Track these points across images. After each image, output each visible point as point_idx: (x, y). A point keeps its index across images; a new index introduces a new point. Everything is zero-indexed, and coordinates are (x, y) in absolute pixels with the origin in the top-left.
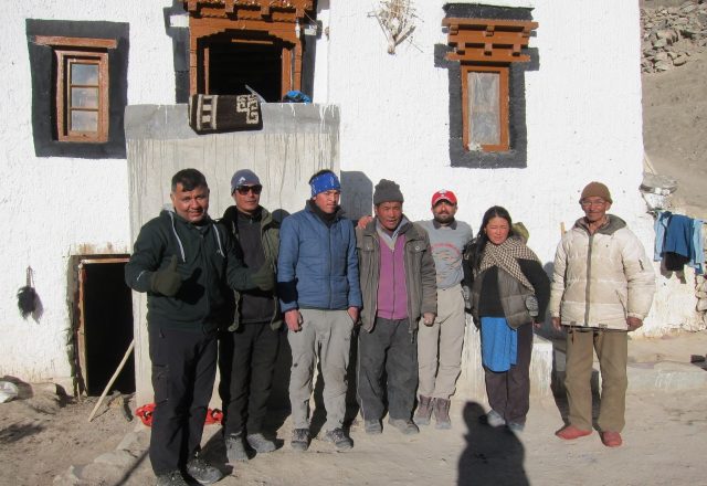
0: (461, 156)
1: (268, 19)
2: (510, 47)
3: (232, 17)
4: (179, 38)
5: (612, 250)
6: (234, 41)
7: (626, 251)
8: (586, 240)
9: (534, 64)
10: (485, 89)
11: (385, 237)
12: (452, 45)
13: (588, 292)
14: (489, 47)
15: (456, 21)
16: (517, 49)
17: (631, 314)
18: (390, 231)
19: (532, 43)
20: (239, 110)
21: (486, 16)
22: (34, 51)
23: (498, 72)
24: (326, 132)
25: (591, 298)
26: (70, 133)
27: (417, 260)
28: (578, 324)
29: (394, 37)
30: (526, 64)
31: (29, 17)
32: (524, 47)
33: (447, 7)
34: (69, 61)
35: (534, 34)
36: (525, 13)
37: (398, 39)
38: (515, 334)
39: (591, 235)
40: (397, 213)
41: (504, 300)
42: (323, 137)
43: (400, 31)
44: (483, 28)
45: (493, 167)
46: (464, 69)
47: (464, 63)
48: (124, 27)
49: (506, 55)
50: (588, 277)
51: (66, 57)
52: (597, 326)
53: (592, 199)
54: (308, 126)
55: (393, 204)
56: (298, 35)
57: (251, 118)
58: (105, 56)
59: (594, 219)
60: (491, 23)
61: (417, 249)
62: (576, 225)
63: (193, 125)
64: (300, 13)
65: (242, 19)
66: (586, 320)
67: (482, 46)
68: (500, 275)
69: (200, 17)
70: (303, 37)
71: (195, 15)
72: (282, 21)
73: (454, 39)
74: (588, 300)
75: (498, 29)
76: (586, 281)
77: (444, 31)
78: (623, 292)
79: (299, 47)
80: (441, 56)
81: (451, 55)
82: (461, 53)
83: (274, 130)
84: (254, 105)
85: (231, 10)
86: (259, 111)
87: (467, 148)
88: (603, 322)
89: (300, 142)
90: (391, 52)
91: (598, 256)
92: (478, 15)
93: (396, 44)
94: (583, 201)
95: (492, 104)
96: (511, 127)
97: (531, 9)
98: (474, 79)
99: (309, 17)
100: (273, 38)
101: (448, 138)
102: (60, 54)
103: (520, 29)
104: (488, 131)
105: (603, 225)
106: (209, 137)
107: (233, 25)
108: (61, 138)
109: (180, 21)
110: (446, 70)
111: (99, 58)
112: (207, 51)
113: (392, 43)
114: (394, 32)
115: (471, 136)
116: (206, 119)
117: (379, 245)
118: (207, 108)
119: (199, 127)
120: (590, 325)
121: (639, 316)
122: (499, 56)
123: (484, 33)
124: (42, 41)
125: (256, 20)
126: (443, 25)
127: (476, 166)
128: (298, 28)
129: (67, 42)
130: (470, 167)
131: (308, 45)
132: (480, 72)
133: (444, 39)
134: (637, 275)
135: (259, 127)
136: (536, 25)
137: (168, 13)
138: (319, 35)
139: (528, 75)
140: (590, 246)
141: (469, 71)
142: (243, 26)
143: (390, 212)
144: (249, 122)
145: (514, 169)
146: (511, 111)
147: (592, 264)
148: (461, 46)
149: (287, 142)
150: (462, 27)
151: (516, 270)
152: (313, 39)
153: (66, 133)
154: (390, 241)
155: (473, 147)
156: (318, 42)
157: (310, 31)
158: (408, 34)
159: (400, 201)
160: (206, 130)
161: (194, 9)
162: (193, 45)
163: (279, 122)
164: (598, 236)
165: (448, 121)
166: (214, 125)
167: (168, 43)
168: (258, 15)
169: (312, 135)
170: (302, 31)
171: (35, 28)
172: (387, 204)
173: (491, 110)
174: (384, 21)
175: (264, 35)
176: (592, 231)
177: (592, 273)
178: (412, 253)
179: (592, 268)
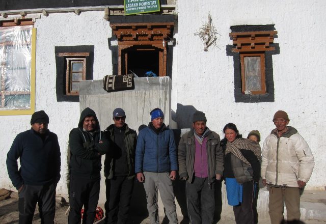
0: (240, 96)
1: (151, 39)
2: (264, 44)
3: (136, 39)
4: (114, 50)
5: (289, 145)
6: (138, 50)
7: (296, 146)
8: (276, 140)
9: (277, 51)
10: (253, 65)
11: (197, 137)
12: (235, 45)
13: (277, 167)
14: (253, 44)
15: (236, 34)
16: (267, 44)
17: (300, 179)
18: (200, 135)
19: (275, 41)
20: (124, 81)
21: (250, 30)
22: (57, 59)
23: (259, 56)
24: (162, 89)
25: (279, 171)
26: (71, 91)
27: (213, 150)
28: (272, 184)
29: (207, 43)
30: (272, 51)
31: (56, 46)
32: (271, 43)
33: (232, 28)
34: (72, 62)
35: (277, 37)
36: (271, 27)
37: (209, 44)
38: (241, 187)
39: (278, 138)
40: (203, 126)
41: (234, 169)
42: (161, 91)
43: (209, 40)
44: (249, 36)
45: (257, 102)
46: (242, 56)
47: (241, 53)
48: (92, 47)
49: (263, 48)
50: (277, 159)
51: (70, 61)
52: (282, 185)
53: (278, 119)
54: (154, 87)
55: (201, 122)
56: (164, 45)
57: (129, 84)
58: (85, 59)
59: (280, 129)
60: (253, 33)
61: (213, 144)
62: (272, 133)
63: (105, 88)
64: (165, 36)
65: (140, 40)
66: (276, 181)
67: (250, 44)
68: (232, 156)
69: (123, 41)
70: (167, 46)
71: (120, 40)
72: (157, 40)
73: (236, 42)
74: (277, 171)
75: (257, 36)
76: (276, 161)
77: (231, 39)
78: (296, 167)
79: (165, 51)
80: (229, 50)
81: (234, 50)
82: (239, 48)
83: (139, 89)
84: (130, 79)
85: (135, 37)
86: (133, 81)
87: (244, 93)
88: (285, 183)
89: (151, 94)
90: (206, 50)
91: (282, 149)
92: (246, 30)
93: (208, 46)
94: (274, 120)
95: (257, 72)
96: (266, 82)
97: (274, 25)
98: (247, 60)
99: (170, 37)
100: (154, 47)
101: (234, 88)
102: (68, 59)
103: (268, 35)
104: (255, 85)
105: (285, 133)
106: (112, 93)
107: (136, 43)
108: (68, 94)
109: (115, 43)
110: (232, 57)
111: (83, 60)
112: (126, 55)
113: (206, 46)
114: (206, 41)
115: (246, 87)
116: (110, 86)
117: (195, 142)
118: (111, 81)
119: (107, 89)
120: (278, 184)
121: (304, 180)
122: (258, 48)
123: (250, 38)
124: (61, 55)
125: (146, 40)
126: (230, 36)
127: (248, 102)
128: (164, 42)
129: (70, 55)
130: (245, 102)
131: (170, 50)
132: (250, 57)
133: (231, 43)
134: (303, 158)
135: (133, 88)
136: (276, 32)
137: (110, 40)
138: (174, 44)
139: (274, 57)
140: (278, 143)
141: (245, 57)
142: (140, 43)
143: (200, 126)
144: (128, 86)
145: (268, 103)
146: (266, 74)
147: (279, 152)
148: (239, 45)
149: (145, 94)
150: (238, 37)
151: (239, 155)
152: (172, 47)
153: (69, 92)
154: (200, 140)
155: (247, 92)
156: (174, 48)
157: (170, 43)
158: (213, 41)
159: (205, 121)
160: (110, 90)
161: (119, 38)
162: (120, 53)
163: (142, 85)
164: (282, 138)
165: (234, 81)
166: (113, 88)
167: (110, 53)
168: (146, 38)
169: (156, 91)
170: (166, 44)
171: (58, 50)
172: (198, 122)
173: (256, 74)
174: (202, 35)
175: (150, 46)
176: (279, 135)
177: (279, 158)
178: (210, 145)
179: (279, 155)
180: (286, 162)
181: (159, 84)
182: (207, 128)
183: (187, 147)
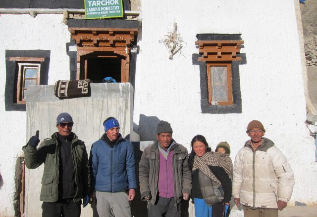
0: (207, 107)
1: (113, 46)
2: (230, 53)
3: (97, 45)
4: (73, 56)
5: (267, 160)
6: (99, 56)
7: (274, 161)
8: (251, 154)
9: (244, 61)
10: (219, 75)
11: (162, 151)
12: (201, 54)
13: (254, 186)
14: (219, 54)
15: (202, 42)
16: (234, 54)
17: (280, 199)
18: (166, 148)
19: (242, 51)
20: (79, 87)
21: (217, 39)
22: (8, 64)
23: (226, 66)
24: (123, 97)
25: (256, 190)
26: (23, 100)
27: (180, 165)
28: (249, 205)
29: (172, 51)
30: (239, 61)
31: (7, 49)
32: (238, 53)
33: (198, 36)
34: (25, 67)
35: (243, 47)
36: (237, 37)
37: (174, 52)
39: (254, 151)
41: (202, 188)
42: (121, 99)
43: (174, 48)
44: (216, 45)
45: (224, 113)
46: (208, 65)
47: (207, 62)
48: (49, 52)
49: (229, 58)
50: (254, 177)
51: (23, 67)
52: (260, 206)
54: (114, 94)
55: (167, 134)
56: (127, 52)
57: (84, 91)
58: (39, 65)
59: (256, 141)
60: (220, 42)
61: (180, 158)
62: (245, 146)
63: (56, 95)
64: (128, 42)
65: (101, 46)
66: (254, 203)
67: (216, 54)
68: (200, 174)
69: (82, 46)
70: (130, 54)
71: (80, 45)
72: (120, 47)
73: (202, 51)
74: (254, 191)
75: (223, 45)
76: (252, 179)
77: (197, 47)
78: (275, 185)
79: (128, 58)
80: (195, 59)
81: (200, 59)
82: (205, 57)
83: (96, 97)
84: (86, 84)
85: (96, 42)
86: (89, 88)
87: (211, 104)
88: (263, 205)
89: (110, 102)
90: (171, 58)
91: (259, 165)
92: (213, 39)
93: (173, 55)
94: (249, 132)
95: (224, 81)
96: (234, 93)
97: (240, 35)
98: (214, 70)
99: (133, 44)
100: (116, 54)
101: (200, 99)
102: (20, 65)
103: (235, 45)
104: (221, 96)
105: (260, 146)
106: (65, 100)
107: (97, 49)
108: (18, 102)
109: (73, 48)
110: (198, 66)
111: (37, 66)
112: (86, 61)
113: (171, 54)
114: (171, 49)
115: (213, 98)
116: (62, 92)
117: (159, 156)
118: (63, 86)
119: (59, 95)
120: (256, 206)
121: (284, 200)
122: (225, 58)
123: (217, 47)
124: (12, 59)
125: (107, 46)
126: (196, 44)
127: (215, 113)
128: (126, 49)
129: (23, 59)
130: (212, 113)
131: (133, 57)
132: (216, 66)
133: (197, 51)
134: (282, 175)
135: (89, 95)
136: (243, 42)
137: (68, 45)
138: (138, 52)
139: (241, 67)
140: (254, 158)
141: (211, 66)
142: (101, 49)
143: (165, 138)
144: (83, 93)
145: (235, 114)
146: (233, 84)
147: (255, 169)
148: (205, 54)
149: (103, 102)
150: (205, 45)
151: (207, 172)
152: (135, 54)
153: (21, 100)
154: (165, 154)
155: (213, 103)
156: (138, 55)
157: (134, 51)
158: (179, 49)
159: (171, 132)
160: (62, 97)
161: (78, 43)
162: (79, 59)
163: (99, 92)
164: (258, 152)
165: (200, 91)
166: (66, 95)
167: (67, 59)
168: (108, 44)
169: (115, 99)
170: (129, 51)
171: (9, 54)
172: (163, 134)
173: (223, 84)
174: (167, 43)
175: (112, 53)
176: (255, 149)
177: (256, 175)
178: (177, 160)
179: (255, 172)
180: (264, 180)
181: (119, 91)
182: (172, 140)
183: (150, 162)
